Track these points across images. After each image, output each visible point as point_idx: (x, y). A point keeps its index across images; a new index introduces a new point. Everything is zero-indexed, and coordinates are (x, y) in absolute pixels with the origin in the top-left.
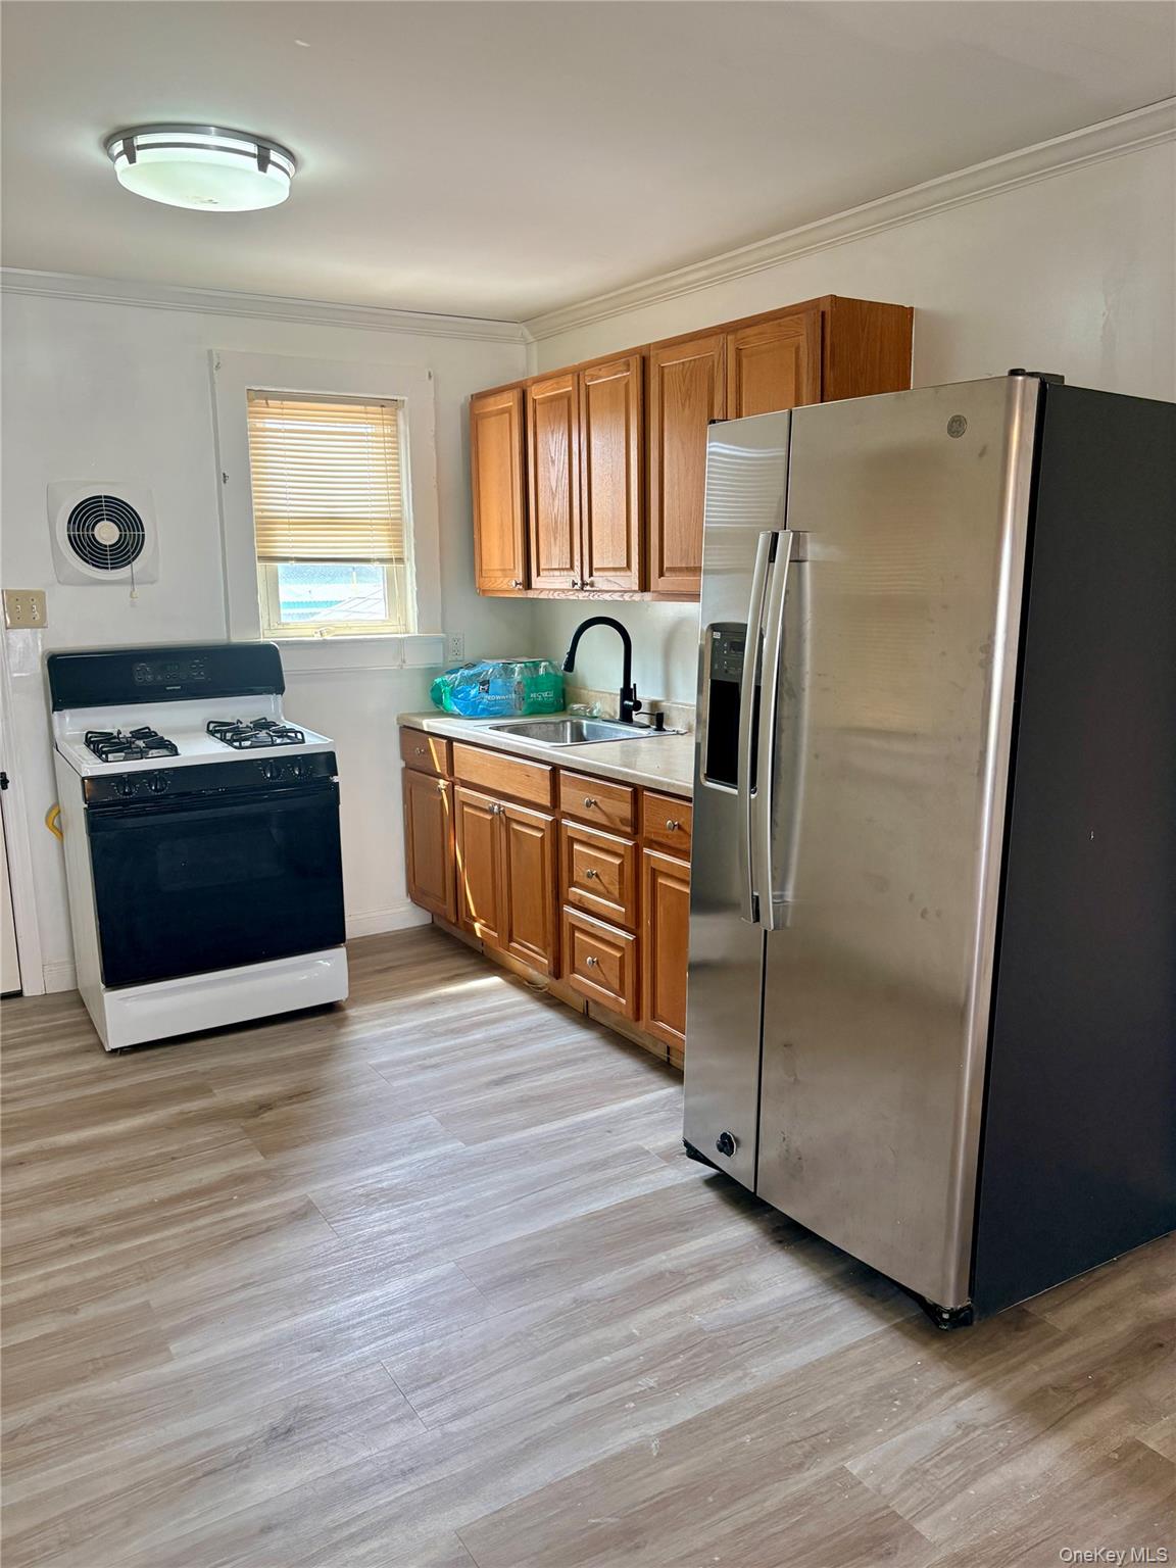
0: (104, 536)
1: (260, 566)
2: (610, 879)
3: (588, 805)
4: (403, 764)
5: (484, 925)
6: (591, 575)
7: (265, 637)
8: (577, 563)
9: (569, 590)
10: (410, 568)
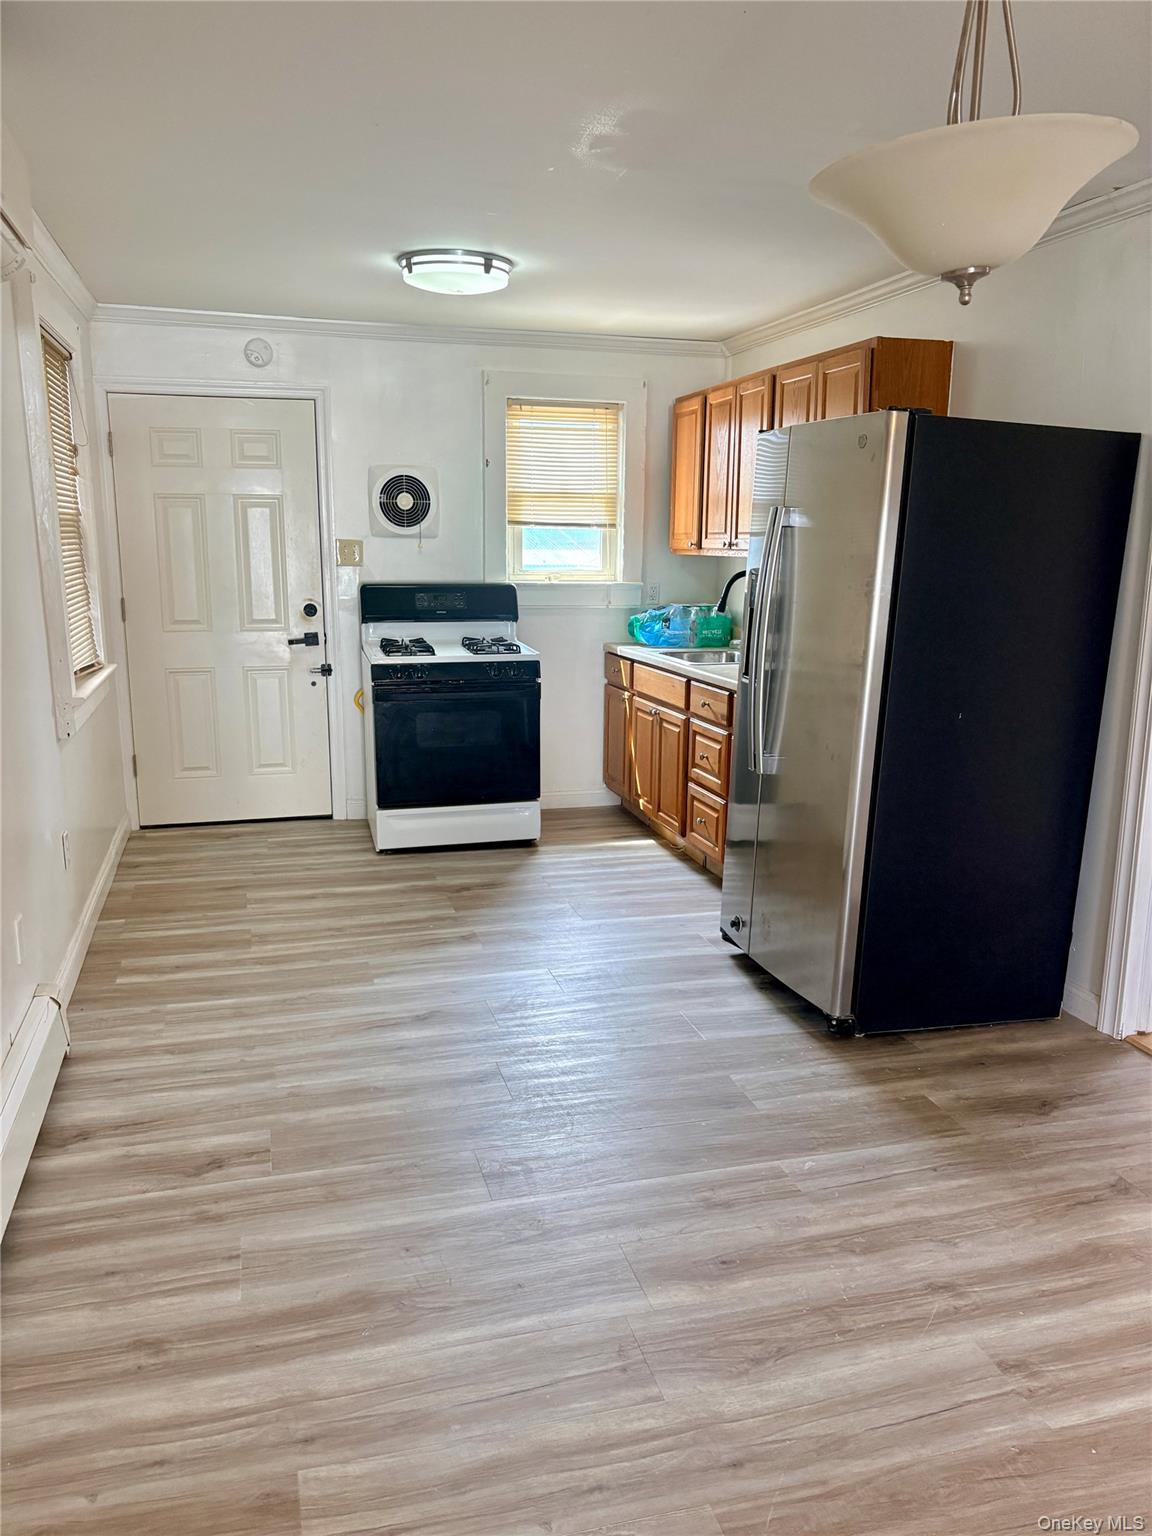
0: (403, 503)
1: (509, 528)
2: (714, 759)
3: (704, 705)
4: (606, 681)
5: (647, 801)
6: (736, 538)
7: (509, 578)
8: (729, 533)
9: (720, 549)
10: (621, 531)
